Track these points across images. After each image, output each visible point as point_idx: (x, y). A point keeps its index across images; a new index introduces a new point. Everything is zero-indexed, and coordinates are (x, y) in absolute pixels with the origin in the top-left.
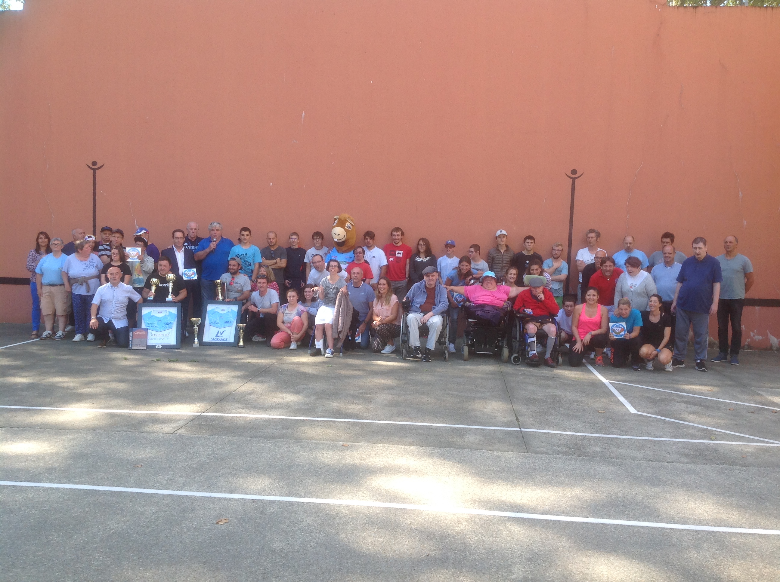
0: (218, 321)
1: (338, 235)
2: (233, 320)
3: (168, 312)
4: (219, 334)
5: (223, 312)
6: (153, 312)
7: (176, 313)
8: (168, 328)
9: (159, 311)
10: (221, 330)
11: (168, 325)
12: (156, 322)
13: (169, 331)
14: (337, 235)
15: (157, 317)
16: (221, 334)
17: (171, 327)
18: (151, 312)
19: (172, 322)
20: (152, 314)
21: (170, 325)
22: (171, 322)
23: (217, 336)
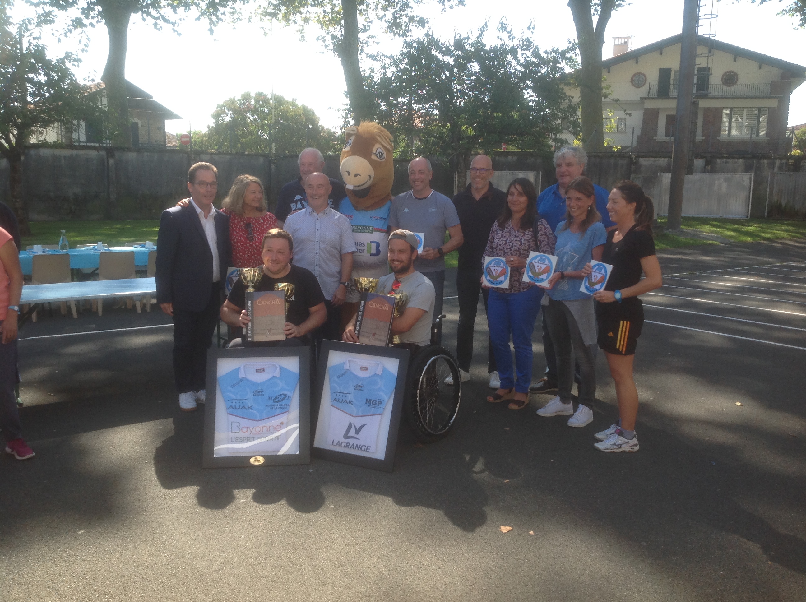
0: (350, 397)
1: (356, 175)
2: (386, 399)
3: (278, 369)
4: (352, 433)
5: (363, 374)
6: (242, 370)
7: (299, 373)
8: (278, 411)
9: (260, 367)
10: (358, 422)
11: (278, 404)
12: (250, 396)
13: (283, 418)
14: (352, 175)
15: (253, 383)
16: (358, 431)
17: (285, 409)
18: (238, 369)
19: (289, 394)
20: (242, 375)
21: (283, 402)
22: (285, 395)
23: (346, 436)
